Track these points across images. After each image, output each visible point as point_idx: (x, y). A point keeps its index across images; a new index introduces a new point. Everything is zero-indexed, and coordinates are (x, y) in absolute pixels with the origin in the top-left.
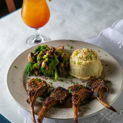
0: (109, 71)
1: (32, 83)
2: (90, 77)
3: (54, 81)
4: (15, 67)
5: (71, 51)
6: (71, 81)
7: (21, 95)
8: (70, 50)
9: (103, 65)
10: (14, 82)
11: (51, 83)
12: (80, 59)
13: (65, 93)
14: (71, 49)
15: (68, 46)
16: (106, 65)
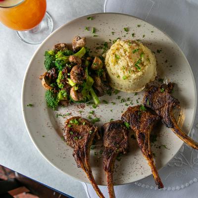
0: (166, 61)
1: (71, 133)
2: (144, 87)
3: (95, 108)
4: (31, 105)
5: (95, 38)
6: (119, 97)
7: (64, 156)
8: (94, 36)
9: (154, 53)
10: (43, 136)
11: (93, 113)
12: (125, 70)
13: (123, 131)
14: (94, 34)
15: (88, 29)
16: (158, 51)
